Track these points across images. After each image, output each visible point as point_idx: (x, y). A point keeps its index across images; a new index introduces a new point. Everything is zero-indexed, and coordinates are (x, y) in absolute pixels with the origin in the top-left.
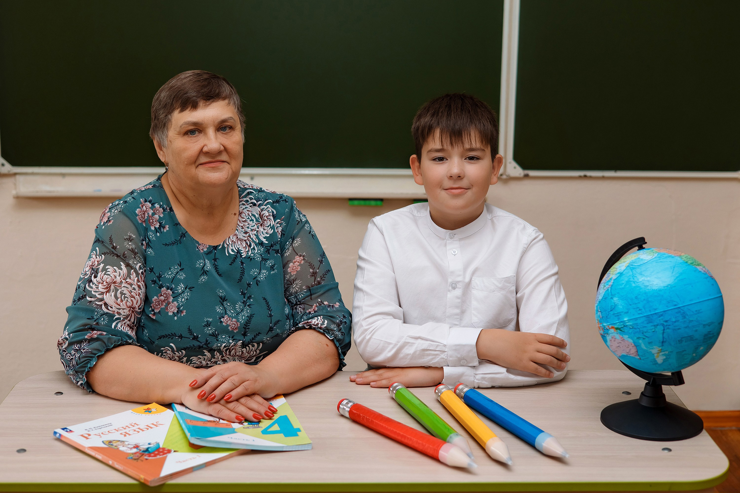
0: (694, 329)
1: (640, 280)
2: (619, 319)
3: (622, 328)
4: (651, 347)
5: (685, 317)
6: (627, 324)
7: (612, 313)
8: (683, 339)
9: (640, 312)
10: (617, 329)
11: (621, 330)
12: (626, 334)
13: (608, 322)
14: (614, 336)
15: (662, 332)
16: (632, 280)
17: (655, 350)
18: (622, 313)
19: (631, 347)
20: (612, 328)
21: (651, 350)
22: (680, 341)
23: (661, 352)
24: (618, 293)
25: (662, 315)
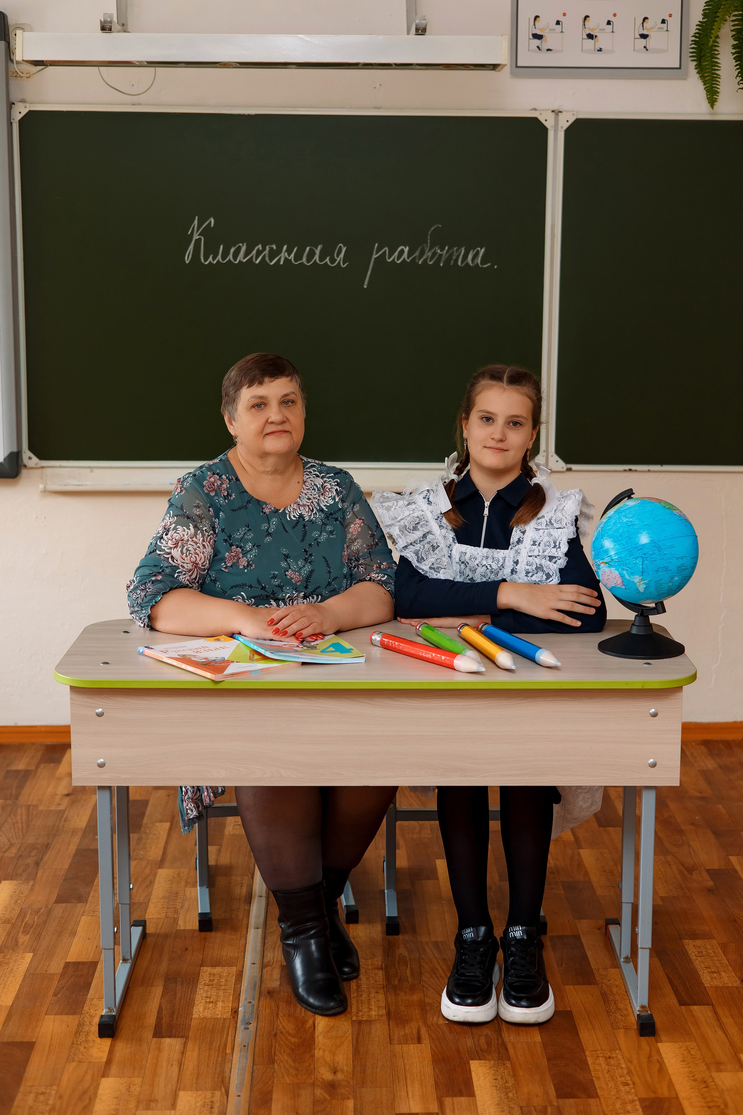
0: (669, 561)
1: (624, 521)
2: (607, 554)
3: (610, 561)
4: (633, 577)
5: (660, 551)
6: (613, 558)
7: (602, 550)
8: (659, 569)
9: (623, 547)
10: (606, 563)
11: (609, 564)
12: (613, 567)
13: (599, 558)
14: (604, 569)
15: (641, 563)
16: (618, 521)
17: (637, 579)
18: (609, 549)
19: (618, 578)
20: (603, 563)
21: (633, 580)
22: (657, 571)
23: (641, 581)
24: (607, 533)
25: (641, 549)
